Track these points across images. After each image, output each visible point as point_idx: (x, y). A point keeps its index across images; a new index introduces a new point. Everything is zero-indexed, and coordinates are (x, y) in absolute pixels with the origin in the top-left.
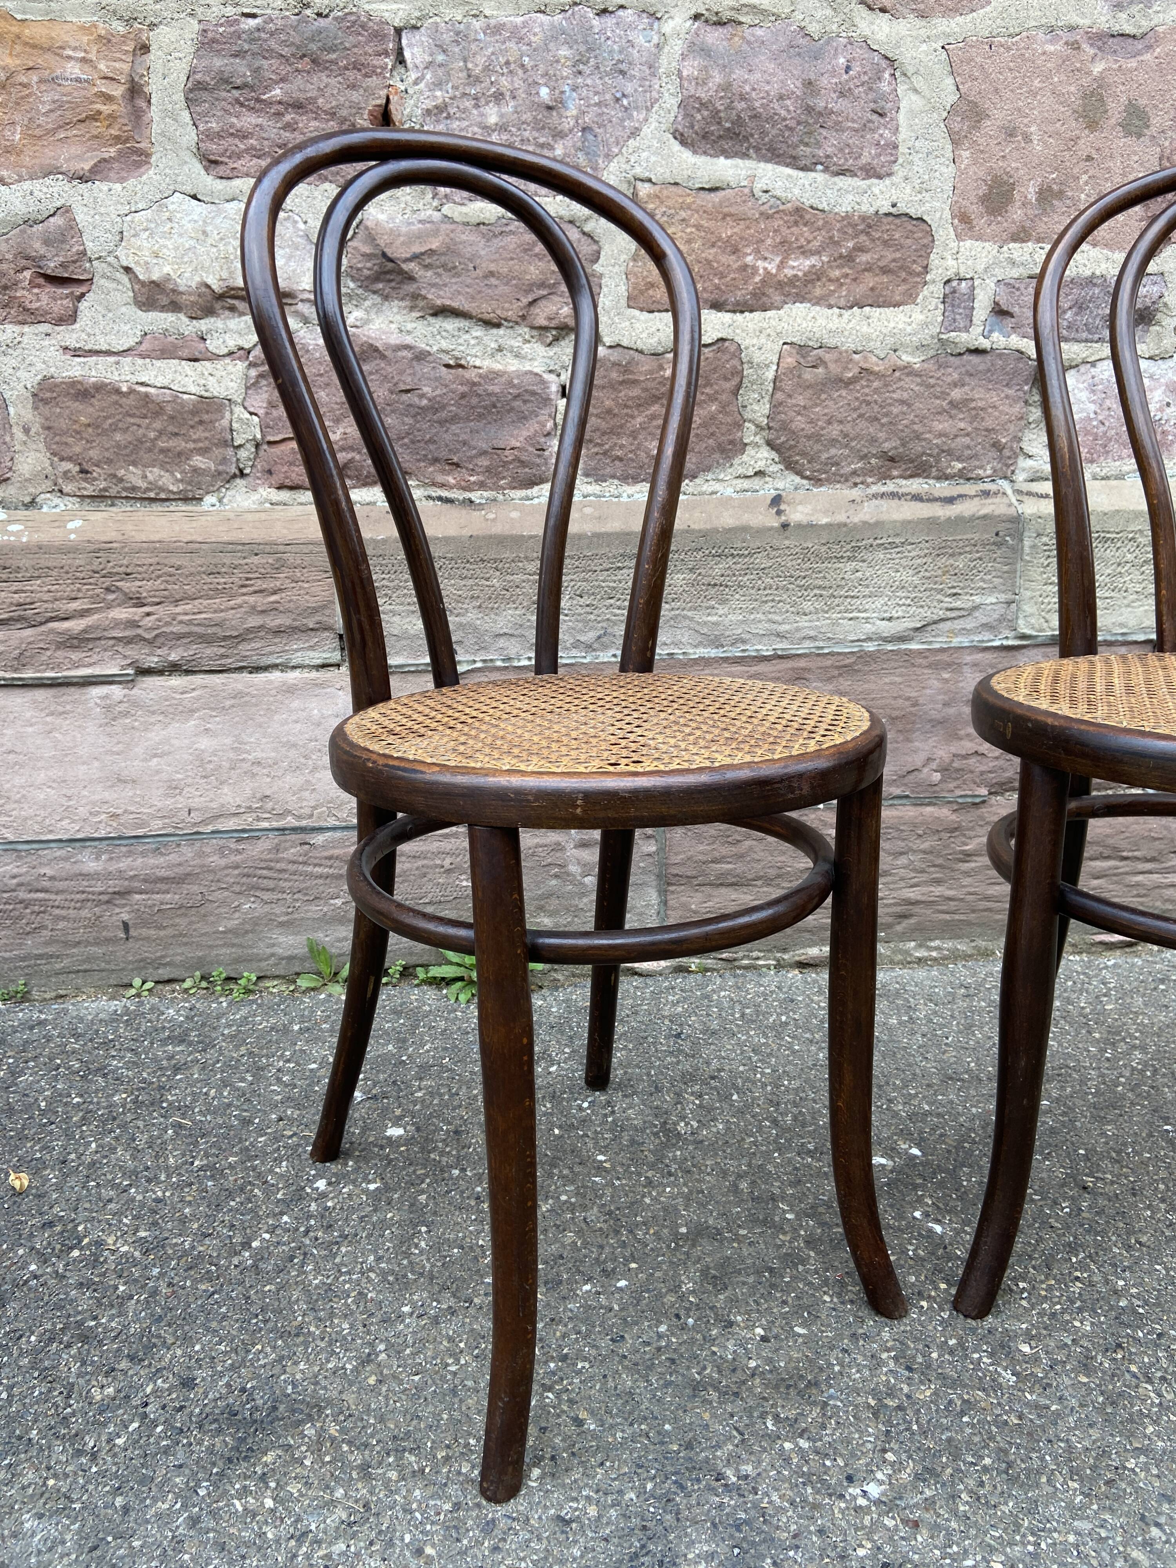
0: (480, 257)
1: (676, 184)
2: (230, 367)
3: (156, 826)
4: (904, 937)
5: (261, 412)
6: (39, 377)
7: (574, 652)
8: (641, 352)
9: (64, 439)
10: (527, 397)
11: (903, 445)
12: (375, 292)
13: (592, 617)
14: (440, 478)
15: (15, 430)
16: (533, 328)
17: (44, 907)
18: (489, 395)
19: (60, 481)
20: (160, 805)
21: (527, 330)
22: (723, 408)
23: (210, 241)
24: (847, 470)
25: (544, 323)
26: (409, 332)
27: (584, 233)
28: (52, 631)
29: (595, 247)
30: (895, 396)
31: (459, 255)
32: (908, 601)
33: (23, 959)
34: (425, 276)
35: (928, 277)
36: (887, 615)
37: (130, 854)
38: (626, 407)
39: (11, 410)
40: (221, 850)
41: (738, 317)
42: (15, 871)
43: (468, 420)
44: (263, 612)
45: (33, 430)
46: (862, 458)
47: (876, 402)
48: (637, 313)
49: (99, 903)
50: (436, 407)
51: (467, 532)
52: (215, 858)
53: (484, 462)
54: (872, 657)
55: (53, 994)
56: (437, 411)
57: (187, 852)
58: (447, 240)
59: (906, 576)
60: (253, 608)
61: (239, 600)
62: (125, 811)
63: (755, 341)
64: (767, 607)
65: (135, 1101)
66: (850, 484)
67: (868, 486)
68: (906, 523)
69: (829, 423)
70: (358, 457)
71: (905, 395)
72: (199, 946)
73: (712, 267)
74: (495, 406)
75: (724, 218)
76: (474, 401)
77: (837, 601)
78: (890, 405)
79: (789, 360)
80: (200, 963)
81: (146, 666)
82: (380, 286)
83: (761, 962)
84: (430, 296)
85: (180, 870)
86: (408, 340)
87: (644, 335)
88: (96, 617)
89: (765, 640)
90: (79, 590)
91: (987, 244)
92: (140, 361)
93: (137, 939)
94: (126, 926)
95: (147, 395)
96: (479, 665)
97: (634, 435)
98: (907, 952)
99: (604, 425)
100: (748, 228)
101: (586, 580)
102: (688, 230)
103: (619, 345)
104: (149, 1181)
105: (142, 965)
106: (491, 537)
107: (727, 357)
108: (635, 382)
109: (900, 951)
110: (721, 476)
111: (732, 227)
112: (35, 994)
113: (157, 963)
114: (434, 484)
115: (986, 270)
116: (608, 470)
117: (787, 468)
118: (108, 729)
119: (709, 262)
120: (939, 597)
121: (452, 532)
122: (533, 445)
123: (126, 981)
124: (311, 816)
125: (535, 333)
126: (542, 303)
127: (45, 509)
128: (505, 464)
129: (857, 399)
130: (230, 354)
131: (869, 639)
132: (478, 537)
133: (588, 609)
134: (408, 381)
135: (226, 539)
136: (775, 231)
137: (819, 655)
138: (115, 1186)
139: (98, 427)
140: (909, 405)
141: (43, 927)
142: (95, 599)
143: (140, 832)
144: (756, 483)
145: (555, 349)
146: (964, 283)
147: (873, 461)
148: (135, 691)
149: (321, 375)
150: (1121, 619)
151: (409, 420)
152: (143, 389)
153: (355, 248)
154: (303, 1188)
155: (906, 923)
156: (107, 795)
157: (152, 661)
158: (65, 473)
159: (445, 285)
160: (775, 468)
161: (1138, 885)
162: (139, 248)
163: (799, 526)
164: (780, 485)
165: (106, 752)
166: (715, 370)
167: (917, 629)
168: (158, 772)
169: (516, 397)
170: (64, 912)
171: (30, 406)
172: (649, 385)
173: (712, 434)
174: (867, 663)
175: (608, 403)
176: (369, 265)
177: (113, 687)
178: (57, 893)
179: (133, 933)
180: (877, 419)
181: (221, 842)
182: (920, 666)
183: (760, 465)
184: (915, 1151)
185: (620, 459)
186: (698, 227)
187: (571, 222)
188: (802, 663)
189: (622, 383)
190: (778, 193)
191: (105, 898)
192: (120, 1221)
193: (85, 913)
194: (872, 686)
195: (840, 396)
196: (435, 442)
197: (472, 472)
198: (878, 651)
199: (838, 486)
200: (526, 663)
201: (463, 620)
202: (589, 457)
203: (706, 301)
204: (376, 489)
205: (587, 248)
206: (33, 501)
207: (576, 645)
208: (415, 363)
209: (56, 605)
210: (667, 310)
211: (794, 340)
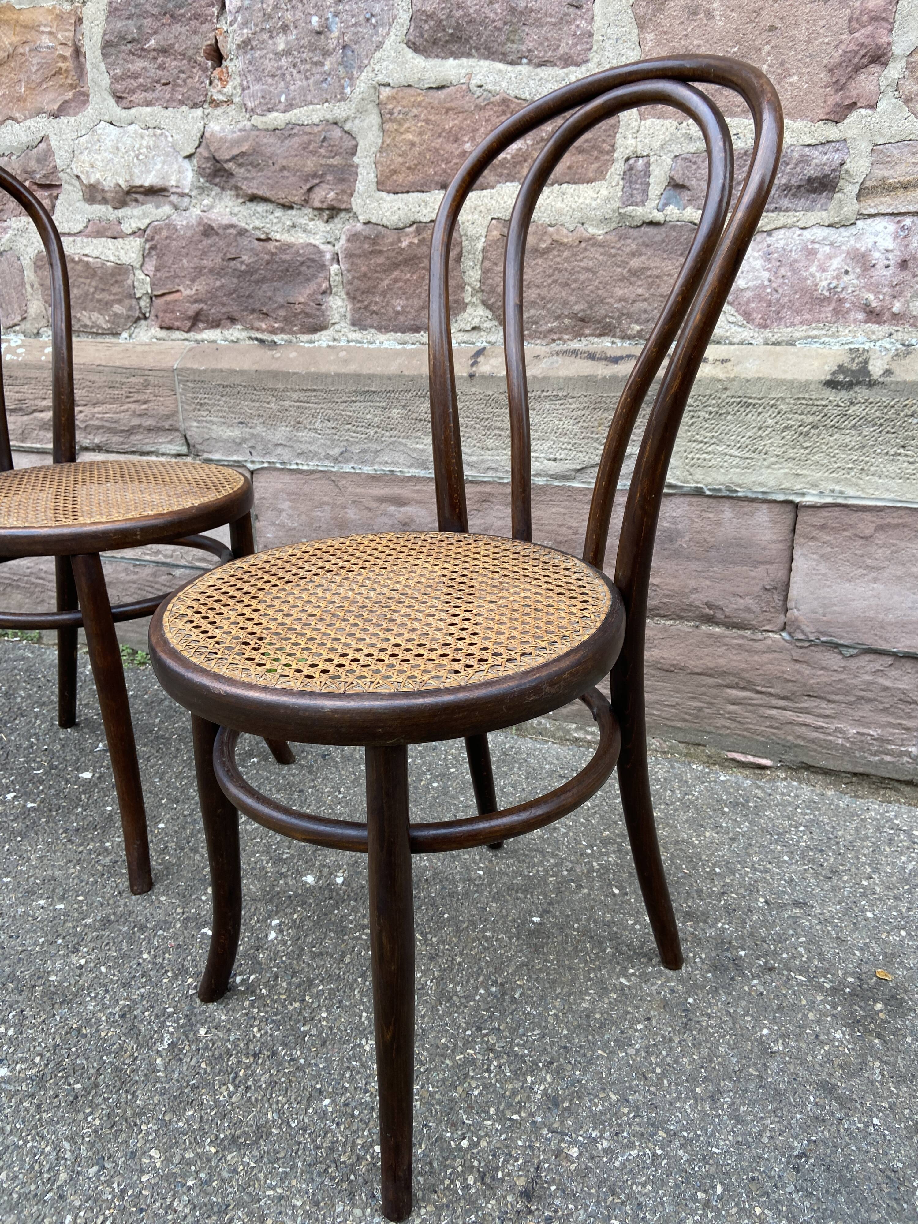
0: (277, 155)
1: (409, 86)
2: (133, 243)
5: (151, 274)
6: (36, 252)
7: (326, 463)
8: (386, 227)
10: (309, 264)
11: (591, 308)
12: (216, 185)
13: (336, 437)
14: (257, 324)
16: (314, 209)
18: (284, 262)
21: (310, 210)
23: (120, 154)
24: (544, 328)
25: (320, 205)
26: (236, 215)
27: (344, 132)
28: (35, 418)
29: (354, 143)
30: (582, 264)
31: (262, 154)
32: (570, 447)
34: (240, 172)
35: (616, 155)
36: (552, 456)
38: (376, 272)
39: (25, 273)
40: (127, 570)
43: (272, 280)
44: (140, 415)
45: (36, 286)
46: (558, 318)
47: (566, 269)
48: (384, 195)
50: (250, 271)
51: (255, 367)
52: (125, 574)
53: (282, 313)
54: (542, 489)
56: (252, 273)
57: (110, 568)
58: (254, 144)
59: (568, 425)
60: (134, 412)
61: (125, 407)
63: (470, 217)
66: (547, 340)
67: (565, 342)
68: (568, 380)
70: (205, 307)
71: (591, 264)
73: (439, 155)
74: (288, 271)
75: (447, 112)
76: (275, 266)
78: (579, 272)
79: (496, 233)
81: (85, 445)
82: (217, 180)
84: (244, 187)
86: (234, 220)
87: (389, 213)
91: (667, 122)
92: (85, 240)
95: (87, 263)
96: (266, 465)
97: (384, 294)
99: (363, 286)
100: (466, 119)
101: (332, 409)
102: (419, 124)
103: (370, 222)
106: (269, 372)
108: (380, 252)
109: (563, 729)
111: (453, 119)
112: (45, 640)
114: (252, 328)
115: (662, 147)
116: (368, 321)
119: (437, 150)
120: (595, 445)
121: (248, 366)
122: (313, 301)
124: (172, 556)
125: (316, 213)
126: (316, 190)
127: (39, 338)
128: (296, 315)
129: (550, 266)
130: (134, 233)
133: (334, 431)
134: (232, 252)
135: (118, 364)
136: (487, 121)
137: (500, 483)
140: (595, 273)
144: (473, 336)
145: (331, 225)
146: (641, 161)
147: (566, 321)
150: (761, 479)
151: (235, 281)
152: (86, 259)
153: (201, 153)
157: (87, 443)
159: (253, 178)
160: (488, 324)
161: (771, 717)
162: (83, 162)
163: (483, 377)
167: (578, 470)
169: (302, 263)
171: (33, 270)
172: (391, 254)
175: (364, 269)
176: (208, 165)
180: (567, 285)
182: (580, 501)
183: (476, 322)
185: (377, 314)
186: (427, 121)
187: (334, 123)
188: (487, 489)
189: (371, 252)
190: (489, 87)
195: (537, 264)
196: (252, 297)
197: (276, 320)
198: (547, 485)
199: (538, 341)
200: (294, 467)
201: (255, 431)
202: (355, 310)
203: (437, 183)
204: (218, 331)
205: (348, 143)
206: (38, 333)
207: (327, 457)
208: (238, 238)
209: (36, 402)
210: (408, 192)
211: (500, 215)
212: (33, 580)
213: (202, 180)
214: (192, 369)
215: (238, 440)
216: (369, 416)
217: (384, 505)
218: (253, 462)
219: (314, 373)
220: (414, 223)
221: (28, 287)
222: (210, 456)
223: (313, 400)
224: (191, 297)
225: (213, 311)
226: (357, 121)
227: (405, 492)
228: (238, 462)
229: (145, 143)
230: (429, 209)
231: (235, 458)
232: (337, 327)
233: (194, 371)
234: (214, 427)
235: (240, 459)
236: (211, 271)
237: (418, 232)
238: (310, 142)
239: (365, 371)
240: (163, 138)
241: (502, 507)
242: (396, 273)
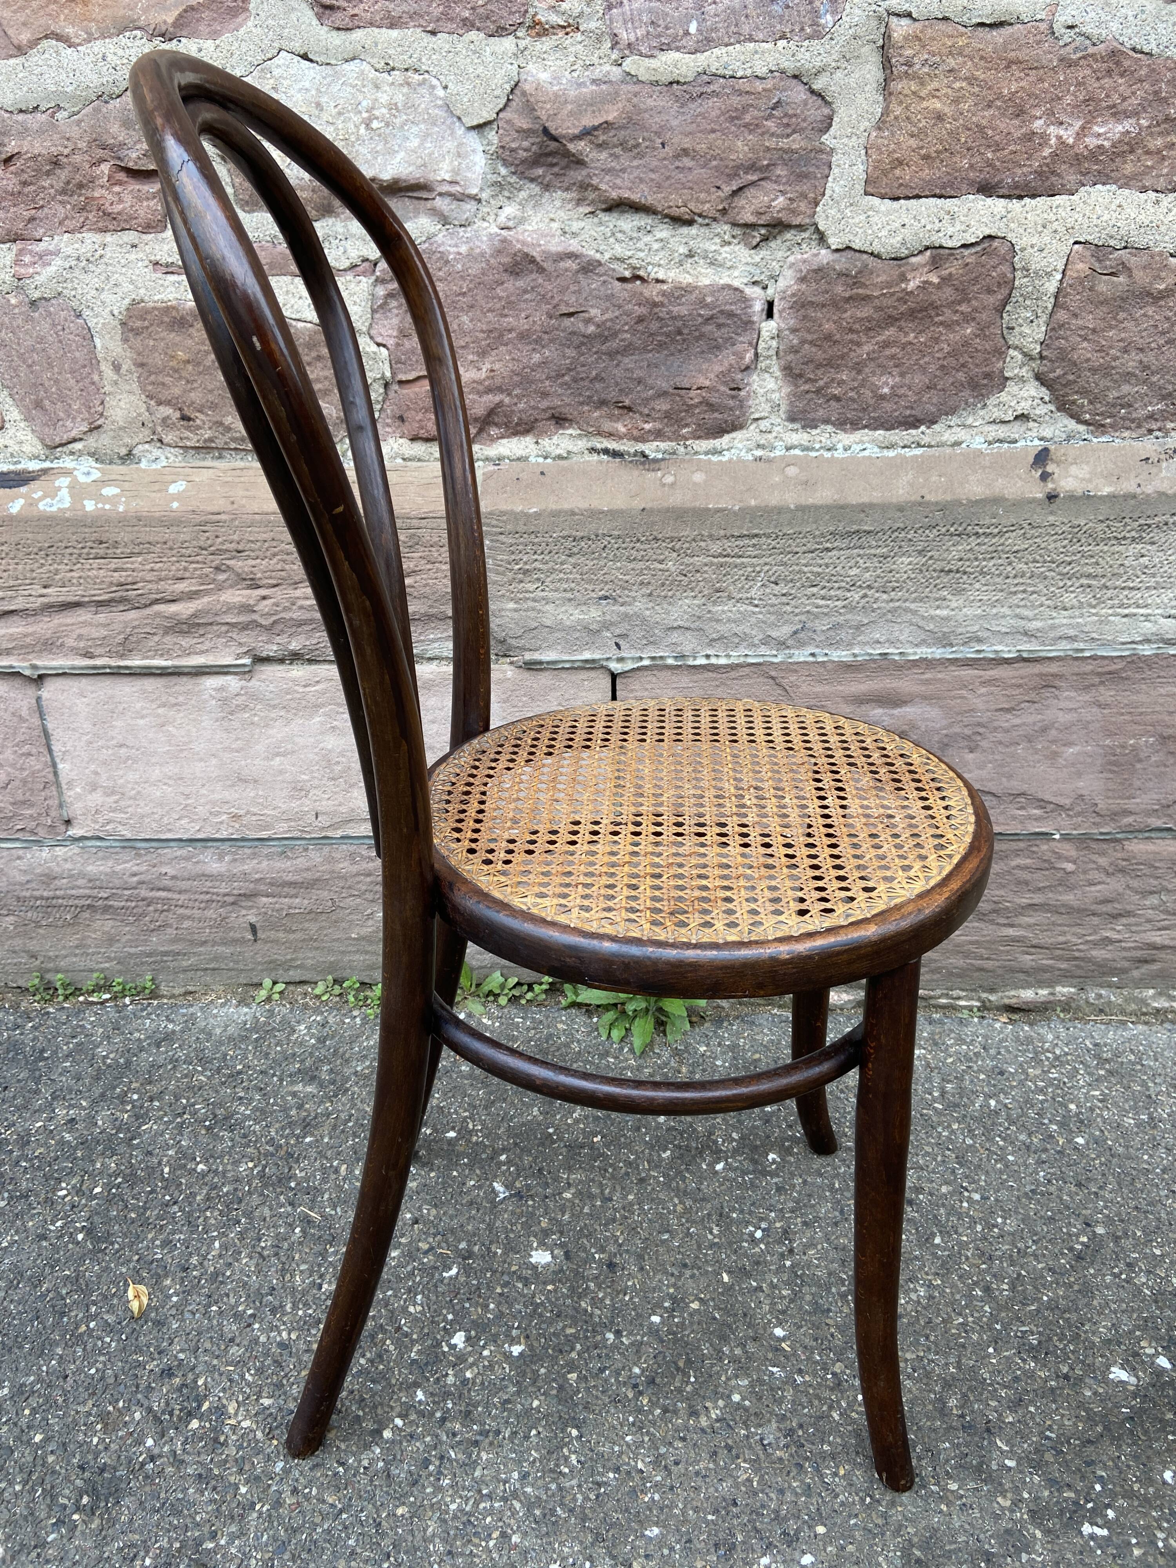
0: (671, 129)
1: (946, 19)
2: (353, 285)
3: (281, 829)
4: (1142, 983)
5: (391, 342)
6: (127, 301)
7: (763, 650)
8: (878, 256)
9: (160, 378)
10: (721, 321)
12: (532, 180)
13: (788, 609)
14: (607, 426)
15: (103, 367)
16: (735, 225)
17: (168, 906)
18: (674, 318)
19: (159, 429)
20: (284, 807)
21: (727, 227)
22: (982, 331)
24: (1141, 413)
25: (750, 218)
26: (574, 235)
27: (813, 92)
28: (158, 614)
29: (826, 111)
31: (644, 128)
33: (150, 955)
34: (598, 158)
37: (254, 856)
38: (851, 330)
39: (98, 341)
40: (352, 856)
41: (1015, 205)
42: (135, 869)
43: (645, 350)
45: (125, 367)
46: (1163, 398)
48: (876, 201)
49: (224, 904)
50: (605, 334)
51: (638, 504)
52: (346, 864)
53: (663, 405)
54: (1148, 662)
55: (182, 990)
56: (607, 339)
57: (316, 856)
58: (629, 108)
62: (248, 812)
63: (1035, 240)
64: (1015, 600)
65: (262, 1175)
66: (1143, 430)
67: (1167, 434)
69: (1125, 351)
70: (507, 400)
72: (330, 951)
73: (984, 136)
74: (680, 333)
75: (1008, 67)
76: (654, 326)
77: (1110, 593)
79: (1081, 266)
80: (331, 968)
81: (264, 654)
82: (540, 171)
83: (962, 1003)
84: (603, 187)
85: (308, 875)
86: (574, 245)
87: (884, 233)
88: (206, 599)
89: (1008, 639)
90: (185, 569)
93: (266, 942)
94: (253, 928)
96: (646, 663)
97: (858, 368)
98: (1143, 1002)
99: (820, 355)
100: (1041, 80)
101: (785, 564)
102: (956, 85)
103: (848, 248)
104: (273, 1311)
105: (272, 966)
106: (668, 510)
107: (994, 261)
108: (866, 298)
109: (1135, 1000)
110: (970, 421)
111: (1018, 80)
112: (164, 990)
113: (287, 966)
114: (599, 434)
116: (821, 413)
117: (1059, 410)
118: (225, 724)
119: (981, 129)
121: (620, 502)
122: (725, 383)
123: (255, 981)
125: (737, 231)
126: (750, 192)
127: (143, 465)
128: (689, 408)
130: (353, 267)
131: (1148, 641)
132: (652, 510)
133: (784, 599)
134: (572, 302)
136: (1078, 85)
137: (1077, 659)
138: (238, 1316)
139: (199, 364)
141: (166, 925)
142: (203, 579)
143: (264, 834)
144: (1016, 431)
145: (763, 253)
148: (254, 683)
149: (464, 294)
151: (570, 352)
153: (508, 122)
154: (439, 1345)
155: (1145, 969)
156: (227, 795)
157: (271, 650)
158: (165, 420)
159: (623, 170)
160: (1042, 410)
163: (1072, 498)
164: (1047, 433)
165: (225, 749)
166: (976, 280)
168: (281, 772)
169: (708, 320)
170: (188, 912)
171: (118, 337)
172: (886, 302)
173: (963, 365)
174: (1140, 670)
175: (828, 326)
176: (526, 144)
177: (229, 678)
178: (180, 892)
179: (260, 934)
181: (352, 848)
183: (1024, 407)
184: (1163, 1362)
185: (838, 399)
186: (971, 80)
187: (795, 77)
188: (1053, 668)
189: (848, 299)
190: (1088, 29)
191: (230, 899)
192: (242, 1377)
193: (210, 913)
194: (1142, 698)
195: (1145, 315)
196: (602, 379)
197: (648, 417)
198: (1157, 655)
199: (1126, 434)
200: (703, 661)
201: (629, 610)
202: (796, 396)
203: (972, 183)
204: (529, 440)
205: (815, 112)
206: (130, 454)
207: (767, 641)
208: (581, 276)
209: (162, 585)
210: (917, 197)
211: (1089, 238)
212: (144, 893)
213: (503, 171)
214: (512, 513)
215: (594, 627)
216: (852, 572)
217: (863, 708)
218: (621, 660)
219: (758, 508)
220: (927, 248)
221: (106, 369)
222: (537, 656)
223: (751, 551)
224: (480, 382)
225: (521, 406)
226: (839, 74)
227: (904, 684)
228: (594, 661)
229: (384, 98)
230: (958, 226)
231: (587, 655)
232: (764, 425)
233: (515, 516)
234: (550, 607)
235: (597, 656)
236: (523, 336)
237: (935, 264)
238: (745, 109)
239: (853, 500)
240: (423, 91)
241: (1073, 694)
242: (890, 333)
